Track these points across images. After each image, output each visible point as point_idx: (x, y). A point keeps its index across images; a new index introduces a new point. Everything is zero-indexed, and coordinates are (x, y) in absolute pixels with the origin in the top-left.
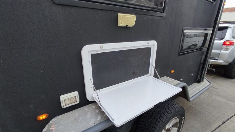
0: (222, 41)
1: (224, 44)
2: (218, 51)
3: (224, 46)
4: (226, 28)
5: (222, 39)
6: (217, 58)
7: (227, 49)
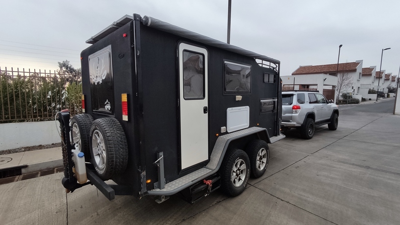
0: (292, 106)
1: (293, 108)
2: (290, 115)
3: (294, 110)
4: (292, 95)
5: (291, 104)
6: (291, 121)
7: (296, 112)
